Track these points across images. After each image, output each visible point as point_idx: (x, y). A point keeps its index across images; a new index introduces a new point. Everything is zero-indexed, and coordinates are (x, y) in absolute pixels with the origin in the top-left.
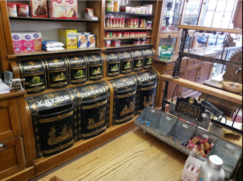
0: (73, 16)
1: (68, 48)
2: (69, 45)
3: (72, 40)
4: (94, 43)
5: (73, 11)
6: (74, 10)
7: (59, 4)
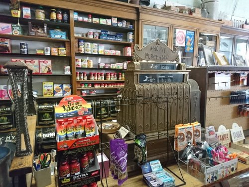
0: (48, 72)
1: (44, 96)
2: (45, 94)
3: (48, 90)
4: (70, 92)
5: (47, 69)
6: (49, 68)
7: (32, 64)
